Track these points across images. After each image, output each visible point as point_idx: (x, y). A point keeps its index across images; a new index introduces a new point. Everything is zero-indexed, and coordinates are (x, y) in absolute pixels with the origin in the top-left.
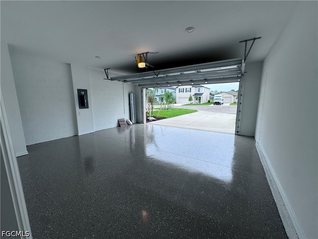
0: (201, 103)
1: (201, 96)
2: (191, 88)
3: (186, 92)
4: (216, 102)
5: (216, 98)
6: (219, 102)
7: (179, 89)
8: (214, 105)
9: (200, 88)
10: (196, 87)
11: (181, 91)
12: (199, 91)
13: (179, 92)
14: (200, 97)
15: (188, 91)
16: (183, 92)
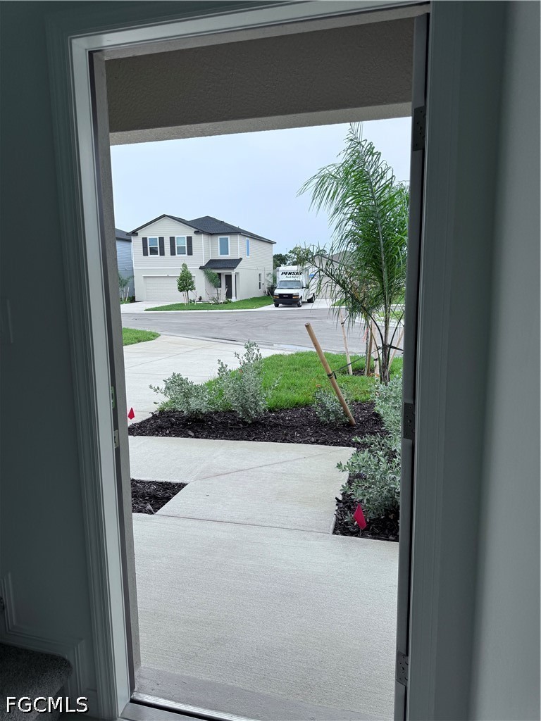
0: (233, 299)
1: (233, 273)
2: (189, 239)
3: (173, 253)
4: (281, 295)
5: (284, 278)
6: (291, 296)
7: (145, 240)
8: (277, 306)
9: (228, 237)
10: (212, 234)
11: (154, 251)
12: (224, 250)
13: (145, 254)
14: (229, 278)
15: (181, 251)
16: (162, 254)
